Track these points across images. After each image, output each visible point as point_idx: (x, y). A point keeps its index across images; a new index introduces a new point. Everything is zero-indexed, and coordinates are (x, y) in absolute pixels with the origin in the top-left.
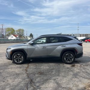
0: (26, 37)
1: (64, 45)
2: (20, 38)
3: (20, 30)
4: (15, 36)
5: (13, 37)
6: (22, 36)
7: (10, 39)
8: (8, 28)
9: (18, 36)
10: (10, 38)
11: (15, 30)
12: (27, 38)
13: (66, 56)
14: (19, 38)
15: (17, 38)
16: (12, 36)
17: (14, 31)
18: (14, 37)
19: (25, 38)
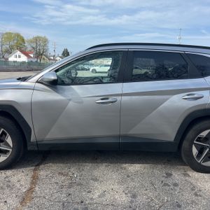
0: (52, 58)
1: (197, 94)
2: (39, 61)
3: (37, 39)
4: (26, 54)
5: (20, 57)
6: (42, 54)
7: (14, 62)
8: (7, 33)
9: (32, 55)
10: (12, 59)
11: (25, 39)
12: (54, 60)
13: (199, 139)
14: (34, 60)
15: (30, 60)
16: (18, 53)
17: (23, 40)
18: (22, 55)
19: (50, 59)
